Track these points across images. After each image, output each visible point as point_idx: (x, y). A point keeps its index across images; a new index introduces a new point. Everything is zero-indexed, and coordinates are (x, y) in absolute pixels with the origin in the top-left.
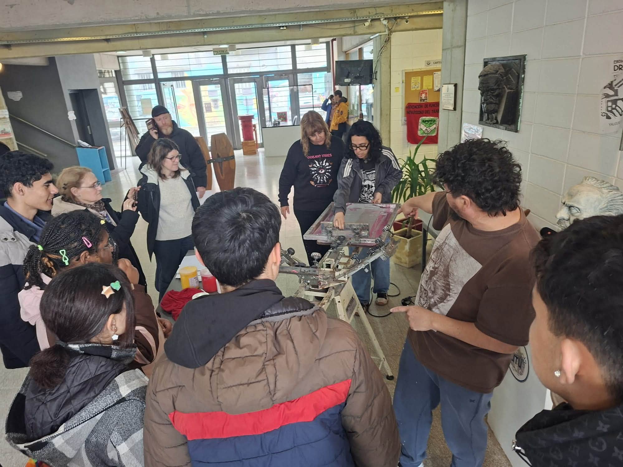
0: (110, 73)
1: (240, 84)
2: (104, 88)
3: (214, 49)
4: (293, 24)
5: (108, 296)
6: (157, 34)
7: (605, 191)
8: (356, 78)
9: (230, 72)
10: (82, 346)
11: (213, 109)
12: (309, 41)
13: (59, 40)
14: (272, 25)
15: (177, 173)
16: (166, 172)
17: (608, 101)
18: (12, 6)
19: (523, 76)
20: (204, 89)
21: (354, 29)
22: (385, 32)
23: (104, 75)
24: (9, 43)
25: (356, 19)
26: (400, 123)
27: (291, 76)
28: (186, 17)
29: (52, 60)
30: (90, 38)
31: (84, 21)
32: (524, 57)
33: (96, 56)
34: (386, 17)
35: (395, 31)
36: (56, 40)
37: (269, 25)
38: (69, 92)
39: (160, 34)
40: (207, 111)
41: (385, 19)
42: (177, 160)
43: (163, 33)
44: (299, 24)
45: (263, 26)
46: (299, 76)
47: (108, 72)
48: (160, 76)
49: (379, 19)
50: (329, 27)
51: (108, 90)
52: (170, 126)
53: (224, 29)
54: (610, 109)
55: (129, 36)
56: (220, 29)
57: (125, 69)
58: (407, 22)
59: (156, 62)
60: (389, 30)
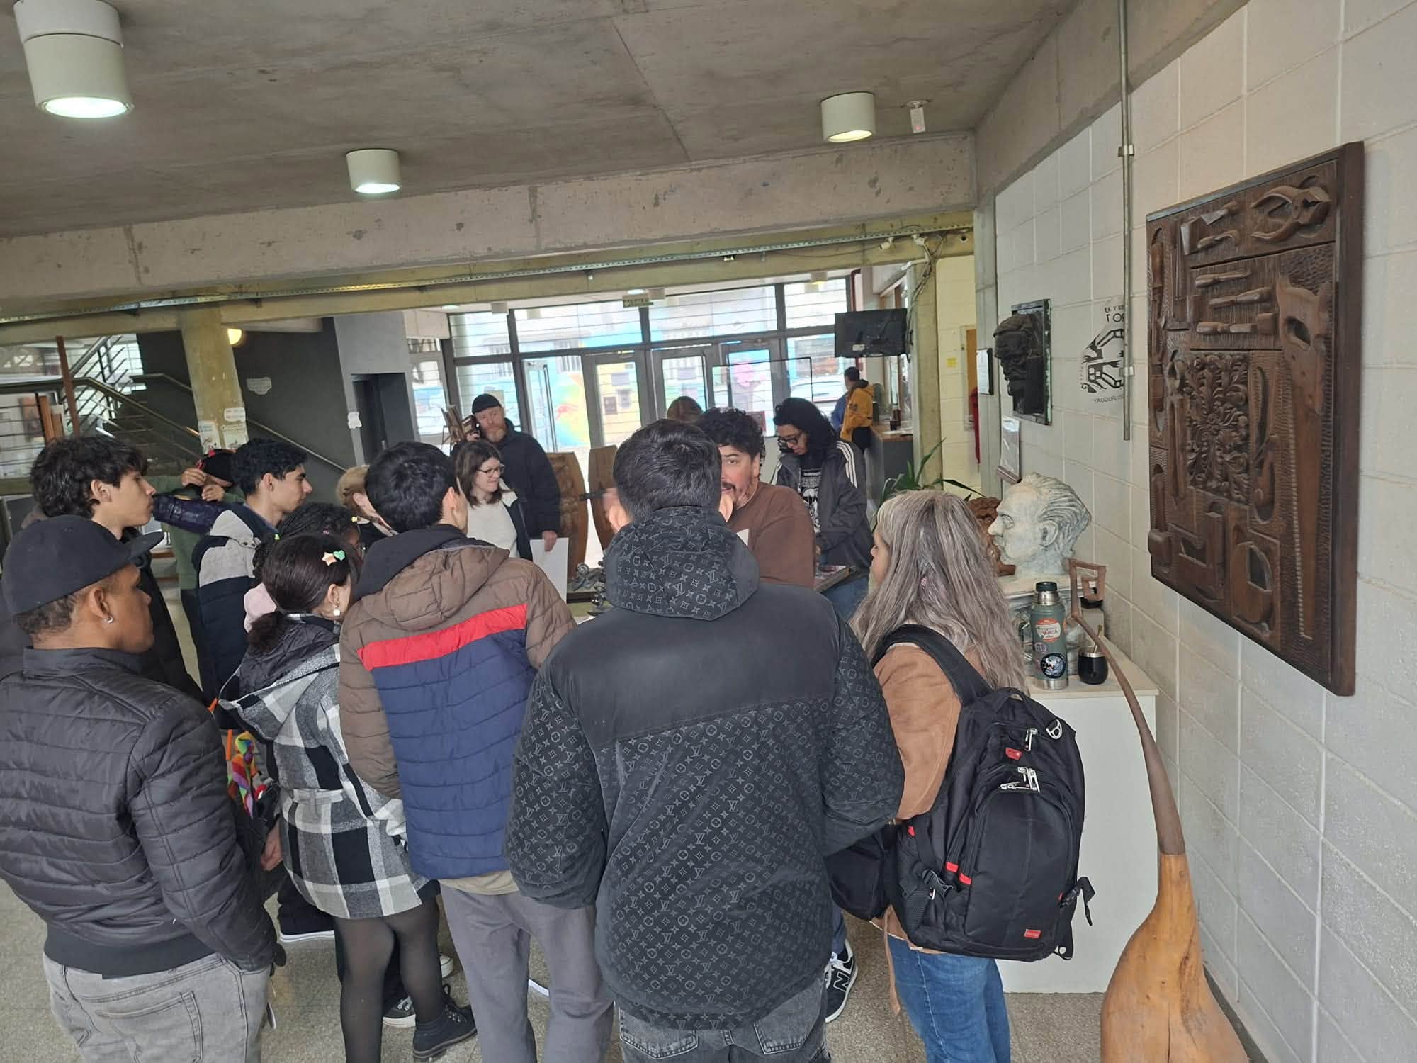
0: (433, 345)
1: (674, 361)
2: (419, 372)
3: (625, 297)
4: (746, 251)
5: (329, 563)
6: (505, 276)
7: (1044, 490)
8: (875, 342)
9: (655, 337)
10: (303, 615)
11: (619, 408)
12: (807, 276)
13: (341, 289)
14: (708, 255)
15: (496, 496)
16: (479, 494)
17: (1089, 367)
18: (269, 244)
19: (1046, 333)
20: (605, 372)
21: (864, 255)
22: (924, 257)
23: (421, 348)
24: (259, 296)
25: (863, 238)
26: (962, 427)
27: (775, 342)
28: (532, 253)
29: (327, 324)
30: (391, 286)
31: (375, 263)
32: (1046, 302)
33: (407, 314)
34: (921, 232)
35: (943, 257)
36: (335, 290)
37: (703, 255)
38: (353, 379)
39: (511, 275)
40: (608, 412)
41: (922, 235)
42: (496, 475)
43: (516, 274)
44: (757, 250)
45: (692, 257)
46: (791, 342)
47: (429, 343)
48: (523, 349)
49: (909, 237)
50: (815, 253)
51: (426, 376)
52: (501, 427)
53: (621, 264)
54: (1092, 378)
55: (458, 280)
56: (616, 264)
57: (461, 336)
58: (964, 239)
59: (518, 324)
60: (931, 254)
